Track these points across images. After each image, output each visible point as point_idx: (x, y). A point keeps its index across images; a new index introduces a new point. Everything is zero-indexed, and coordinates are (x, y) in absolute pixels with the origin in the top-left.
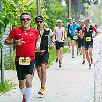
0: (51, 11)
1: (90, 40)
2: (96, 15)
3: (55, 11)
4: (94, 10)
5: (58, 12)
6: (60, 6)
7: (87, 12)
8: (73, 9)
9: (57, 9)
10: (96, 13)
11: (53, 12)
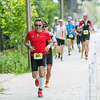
0: (42, 9)
1: (88, 33)
2: (90, 13)
3: (46, 9)
4: (88, 7)
5: (49, 10)
6: (51, 4)
7: (81, 10)
8: (66, 7)
9: (47, 7)
10: (90, 10)
11: (44, 9)
